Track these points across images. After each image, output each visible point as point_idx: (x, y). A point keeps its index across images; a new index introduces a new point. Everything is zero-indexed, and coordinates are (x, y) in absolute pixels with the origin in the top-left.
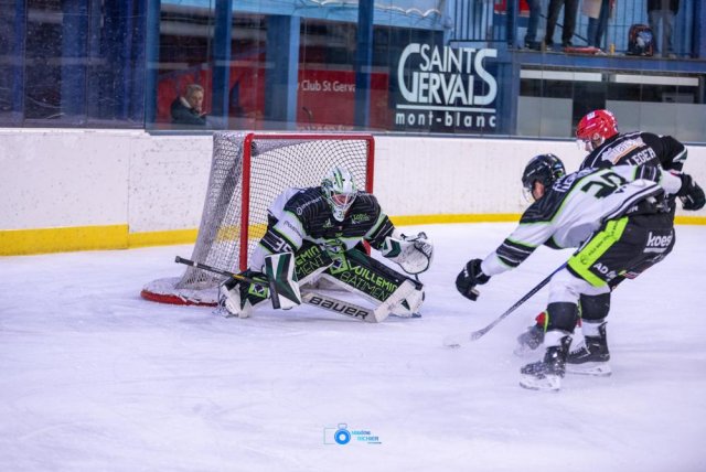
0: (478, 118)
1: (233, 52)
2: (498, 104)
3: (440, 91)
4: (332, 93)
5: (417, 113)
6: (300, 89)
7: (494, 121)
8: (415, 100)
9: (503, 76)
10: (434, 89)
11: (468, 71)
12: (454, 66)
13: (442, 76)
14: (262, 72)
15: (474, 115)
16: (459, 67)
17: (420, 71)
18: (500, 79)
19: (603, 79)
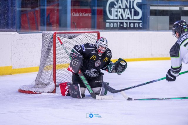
0: (136, 24)
1: (47, 4)
2: (143, 19)
3: (122, 15)
4: (83, 17)
5: (113, 23)
6: (71, 16)
7: (141, 25)
8: (113, 18)
9: (144, 9)
10: (119, 14)
11: (132, 7)
12: (126, 6)
13: (122, 9)
14: (58, 10)
15: (134, 23)
16: (128, 6)
17: (114, 8)
18: (143, 10)
19: (180, 9)
